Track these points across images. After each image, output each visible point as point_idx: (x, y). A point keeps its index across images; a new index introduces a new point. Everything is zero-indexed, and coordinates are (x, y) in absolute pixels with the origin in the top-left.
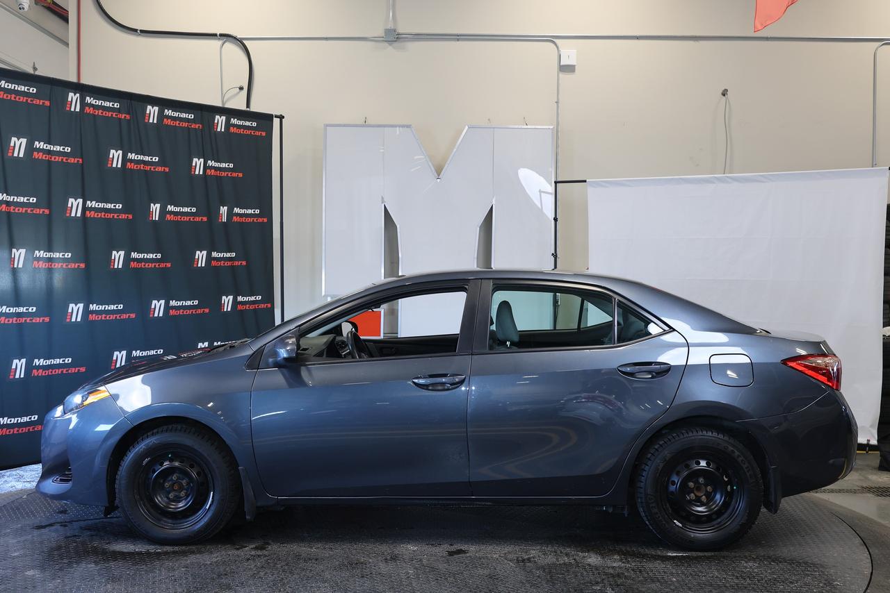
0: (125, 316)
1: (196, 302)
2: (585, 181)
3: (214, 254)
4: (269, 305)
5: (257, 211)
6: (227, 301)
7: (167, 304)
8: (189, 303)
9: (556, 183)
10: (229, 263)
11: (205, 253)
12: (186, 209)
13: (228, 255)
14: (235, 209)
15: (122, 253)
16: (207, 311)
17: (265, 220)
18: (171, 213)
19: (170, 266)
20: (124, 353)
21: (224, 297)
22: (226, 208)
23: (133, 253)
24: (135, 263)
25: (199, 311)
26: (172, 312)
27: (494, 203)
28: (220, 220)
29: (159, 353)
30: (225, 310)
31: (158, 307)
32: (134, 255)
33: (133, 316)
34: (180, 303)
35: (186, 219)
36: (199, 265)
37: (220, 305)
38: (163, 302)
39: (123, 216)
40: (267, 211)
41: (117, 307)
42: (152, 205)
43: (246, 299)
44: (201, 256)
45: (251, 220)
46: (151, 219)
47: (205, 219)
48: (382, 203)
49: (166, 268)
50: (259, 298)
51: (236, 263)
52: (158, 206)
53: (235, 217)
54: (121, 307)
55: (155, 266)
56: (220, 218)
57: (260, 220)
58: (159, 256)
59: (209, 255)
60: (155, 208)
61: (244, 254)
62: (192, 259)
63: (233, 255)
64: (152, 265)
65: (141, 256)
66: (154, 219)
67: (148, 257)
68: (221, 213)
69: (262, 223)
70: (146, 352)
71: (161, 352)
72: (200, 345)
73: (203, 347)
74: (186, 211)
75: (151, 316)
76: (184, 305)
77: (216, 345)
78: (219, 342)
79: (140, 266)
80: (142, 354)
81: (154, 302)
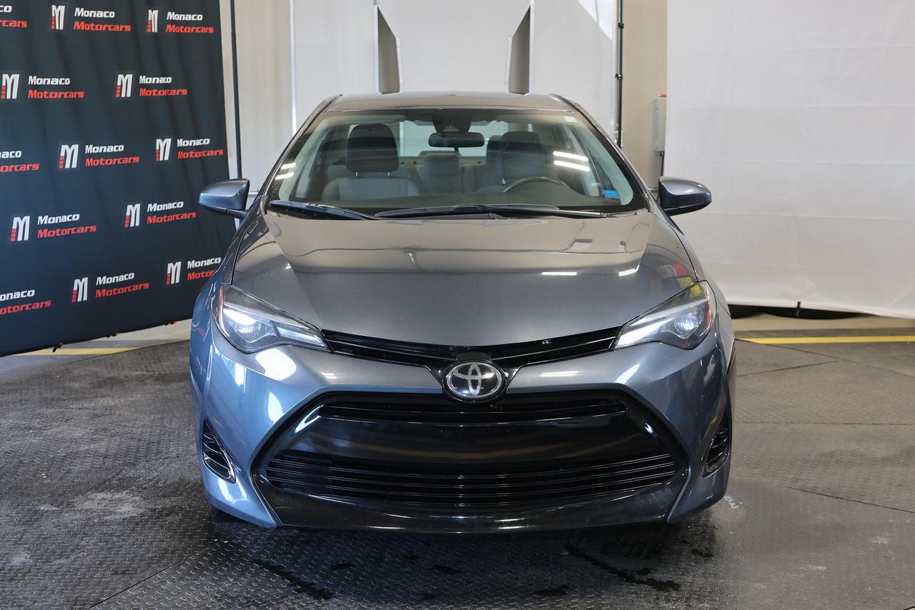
0: (24, 168)
1: (121, 148)
3: (143, 80)
4: (221, 152)
5: (200, 17)
6: (164, 147)
7: (82, 150)
8: (111, 149)
10: (164, 93)
11: (130, 77)
12: (101, 14)
13: (162, 80)
14: (169, 13)
15: (16, 77)
16: (136, 160)
17: (211, 30)
18: (81, 19)
19: (82, 96)
20: (27, 219)
21: (159, 141)
22: (156, 12)
23: (31, 77)
24: (35, 91)
25: (127, 160)
26: (89, 162)
27: (532, 3)
28: (149, 30)
29: (74, 219)
30: (161, 159)
31: (70, 154)
32: (33, 80)
33: (36, 167)
34: (99, 149)
35: (102, 28)
36: (123, 95)
37: (154, 152)
38: (76, 147)
39: (14, 24)
40: (213, 18)
41: (14, 154)
42: (54, 7)
43: (189, 143)
44: (125, 82)
45: (191, 30)
46: (53, 27)
47: (128, 28)
48: (375, 4)
49: (77, 100)
50: (207, 141)
51: (174, 92)
52: (62, 8)
53: (169, 26)
54: (19, 154)
55: (63, 95)
56: (149, 26)
57: (204, 30)
58: (67, 81)
59: (135, 81)
60: (59, 11)
61: (184, 79)
62: (113, 86)
63: (169, 80)
64: (58, 95)
65: (42, 81)
66: (57, 28)
67: (52, 83)
68: (150, 19)
69: (207, 34)
70: (57, 218)
71: (76, 217)
72: (130, 207)
73: (133, 211)
74: (101, 16)
75: (61, 167)
76: (105, 151)
77: (151, 207)
78: (155, 205)
79: (41, 97)
80: (52, 220)
81: (64, 147)
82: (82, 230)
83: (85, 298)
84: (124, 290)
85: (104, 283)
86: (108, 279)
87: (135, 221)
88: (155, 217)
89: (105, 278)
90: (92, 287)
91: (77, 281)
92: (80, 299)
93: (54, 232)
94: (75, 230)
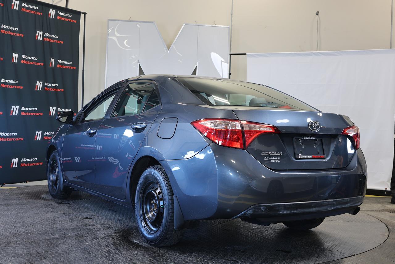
1: (36, 109)
2: (246, 54)
3: (47, 84)
5: (71, 63)
6: (53, 110)
7: (20, 109)
8: (32, 109)
9: (230, 55)
10: (55, 90)
11: (41, 83)
12: (32, 58)
13: (54, 85)
14: (59, 60)
16: (41, 114)
17: (75, 68)
18: (24, 59)
19: (22, 88)
21: (51, 108)
22: (54, 60)
23: (2, 79)
24: (4, 84)
25: (38, 114)
26: (23, 113)
28: (50, 66)
29: (14, 135)
30: (51, 115)
31: (15, 110)
33: (1, 113)
34: (27, 109)
35: (32, 63)
36: (38, 89)
37: (49, 112)
38: (18, 107)
40: (76, 63)
42: (14, 54)
43: (63, 110)
44: (39, 84)
45: (67, 67)
46: (13, 61)
47: (42, 64)
48: (138, 63)
49: (20, 89)
50: (70, 110)
51: (58, 90)
52: (17, 55)
53: (58, 65)
55: (14, 87)
56: (51, 64)
57: (72, 68)
58: (17, 82)
59: (44, 84)
60: (16, 56)
61: (63, 85)
62: (34, 85)
63: (57, 85)
64: (12, 87)
65: (7, 81)
66: (14, 62)
67: (11, 82)
68: (51, 62)
69: (73, 69)
70: (8, 134)
71: (16, 134)
72: (37, 132)
73: (39, 134)
74: (32, 59)
75: (11, 114)
76: (29, 110)
77: (46, 133)
78: (48, 132)
79: (6, 87)
80: (6, 134)
81: (13, 107)
82: (17, 139)
83: (16, 166)
84: (32, 164)
85: (24, 161)
86: (26, 159)
87: (39, 138)
88: (47, 137)
89: (25, 159)
90: (19, 162)
91: (13, 159)
92: (14, 167)
93: (6, 139)
94: (15, 139)
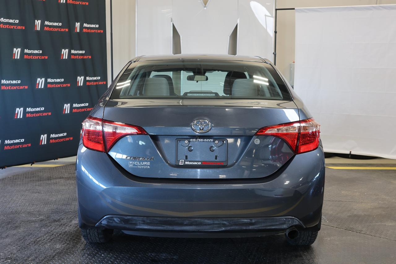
0: (22, 87)
1: (62, 80)
3: (73, 52)
4: (105, 83)
5: (97, 26)
6: (80, 80)
7: (46, 80)
8: (58, 80)
10: (81, 57)
11: (67, 50)
12: (56, 24)
13: (81, 52)
14: (84, 24)
15: (19, 50)
16: (69, 85)
17: (102, 31)
18: (47, 26)
19: (47, 58)
20: (22, 109)
21: (79, 77)
22: (79, 24)
23: (25, 50)
24: (27, 56)
25: (65, 85)
26: (49, 86)
27: (238, 22)
28: (76, 31)
29: (42, 110)
30: (79, 85)
31: (41, 82)
32: (26, 51)
33: (26, 87)
34: (53, 80)
35: (56, 30)
36: (64, 58)
37: (77, 82)
38: (43, 79)
39: (19, 27)
40: (103, 26)
41: (17, 82)
43: (91, 79)
44: (65, 52)
45: (93, 31)
46: (35, 29)
47: (67, 30)
48: (172, 21)
49: (44, 59)
50: (99, 78)
51: (85, 57)
52: (40, 21)
53: (84, 29)
54: (19, 82)
55: (39, 58)
56: (76, 29)
57: (99, 31)
58: (41, 52)
59: (69, 52)
60: (38, 23)
61: (90, 52)
62: (60, 54)
63: (84, 52)
64: (37, 57)
65: (30, 52)
66: (37, 29)
67: (34, 52)
68: (76, 26)
69: (100, 33)
70: (35, 109)
71: (43, 109)
72: (65, 105)
73: (67, 107)
74: (56, 25)
75: (37, 87)
76: (55, 81)
77: (74, 105)
78: (76, 104)
79: (30, 58)
80: (32, 110)
81: (39, 79)
82: (45, 114)
83: (45, 143)
84: (62, 140)
85: (54, 137)
86: (55, 135)
87: (67, 111)
88: (76, 109)
89: (54, 135)
90: (49, 138)
91: (42, 136)
92: (43, 144)
93: (33, 115)
94: (42, 114)
